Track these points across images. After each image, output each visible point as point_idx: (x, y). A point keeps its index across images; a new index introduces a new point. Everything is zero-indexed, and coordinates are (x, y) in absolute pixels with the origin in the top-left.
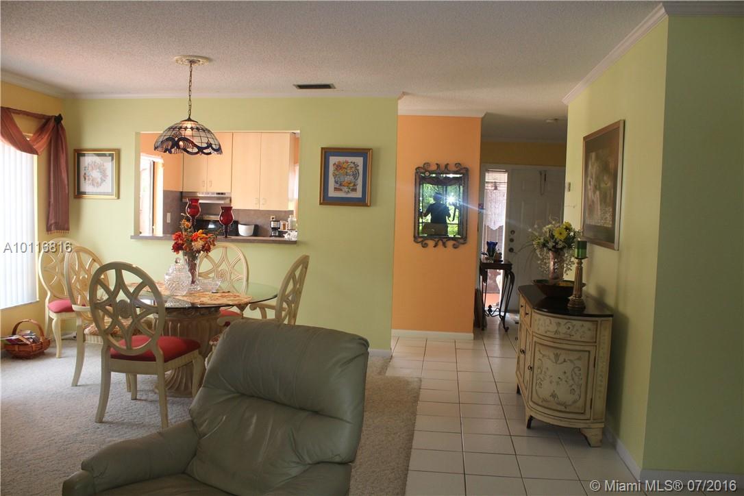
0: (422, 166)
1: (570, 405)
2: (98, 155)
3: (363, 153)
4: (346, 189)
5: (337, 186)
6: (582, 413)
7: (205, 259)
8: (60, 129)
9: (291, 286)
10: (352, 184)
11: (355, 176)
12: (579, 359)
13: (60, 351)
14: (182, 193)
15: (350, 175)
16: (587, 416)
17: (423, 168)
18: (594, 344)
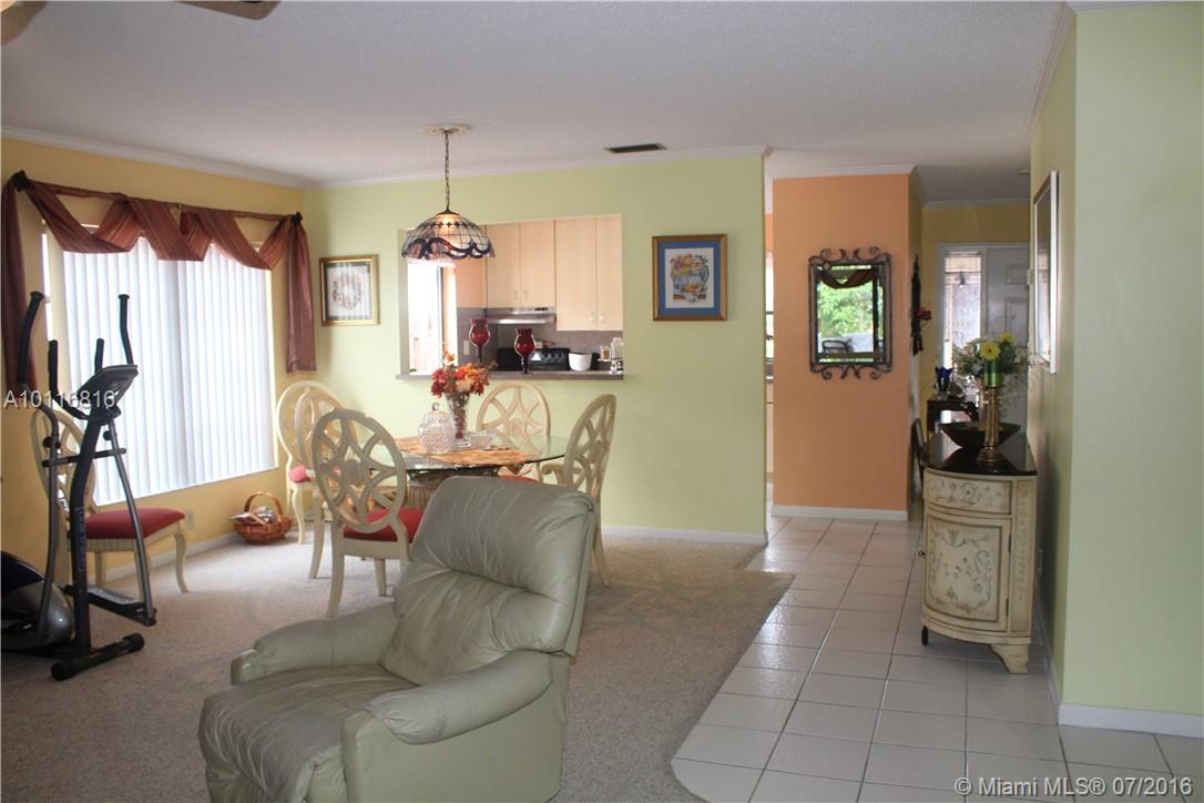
0: (818, 254)
1: (975, 609)
2: (354, 264)
3: (715, 241)
4: (689, 296)
5: (678, 292)
6: (994, 622)
7: (491, 405)
8: (299, 232)
9: (584, 439)
10: (699, 289)
11: (703, 276)
12: (986, 538)
13: (303, 534)
14: (485, 310)
15: (695, 275)
16: (1002, 626)
17: (821, 257)
18: (1008, 517)
